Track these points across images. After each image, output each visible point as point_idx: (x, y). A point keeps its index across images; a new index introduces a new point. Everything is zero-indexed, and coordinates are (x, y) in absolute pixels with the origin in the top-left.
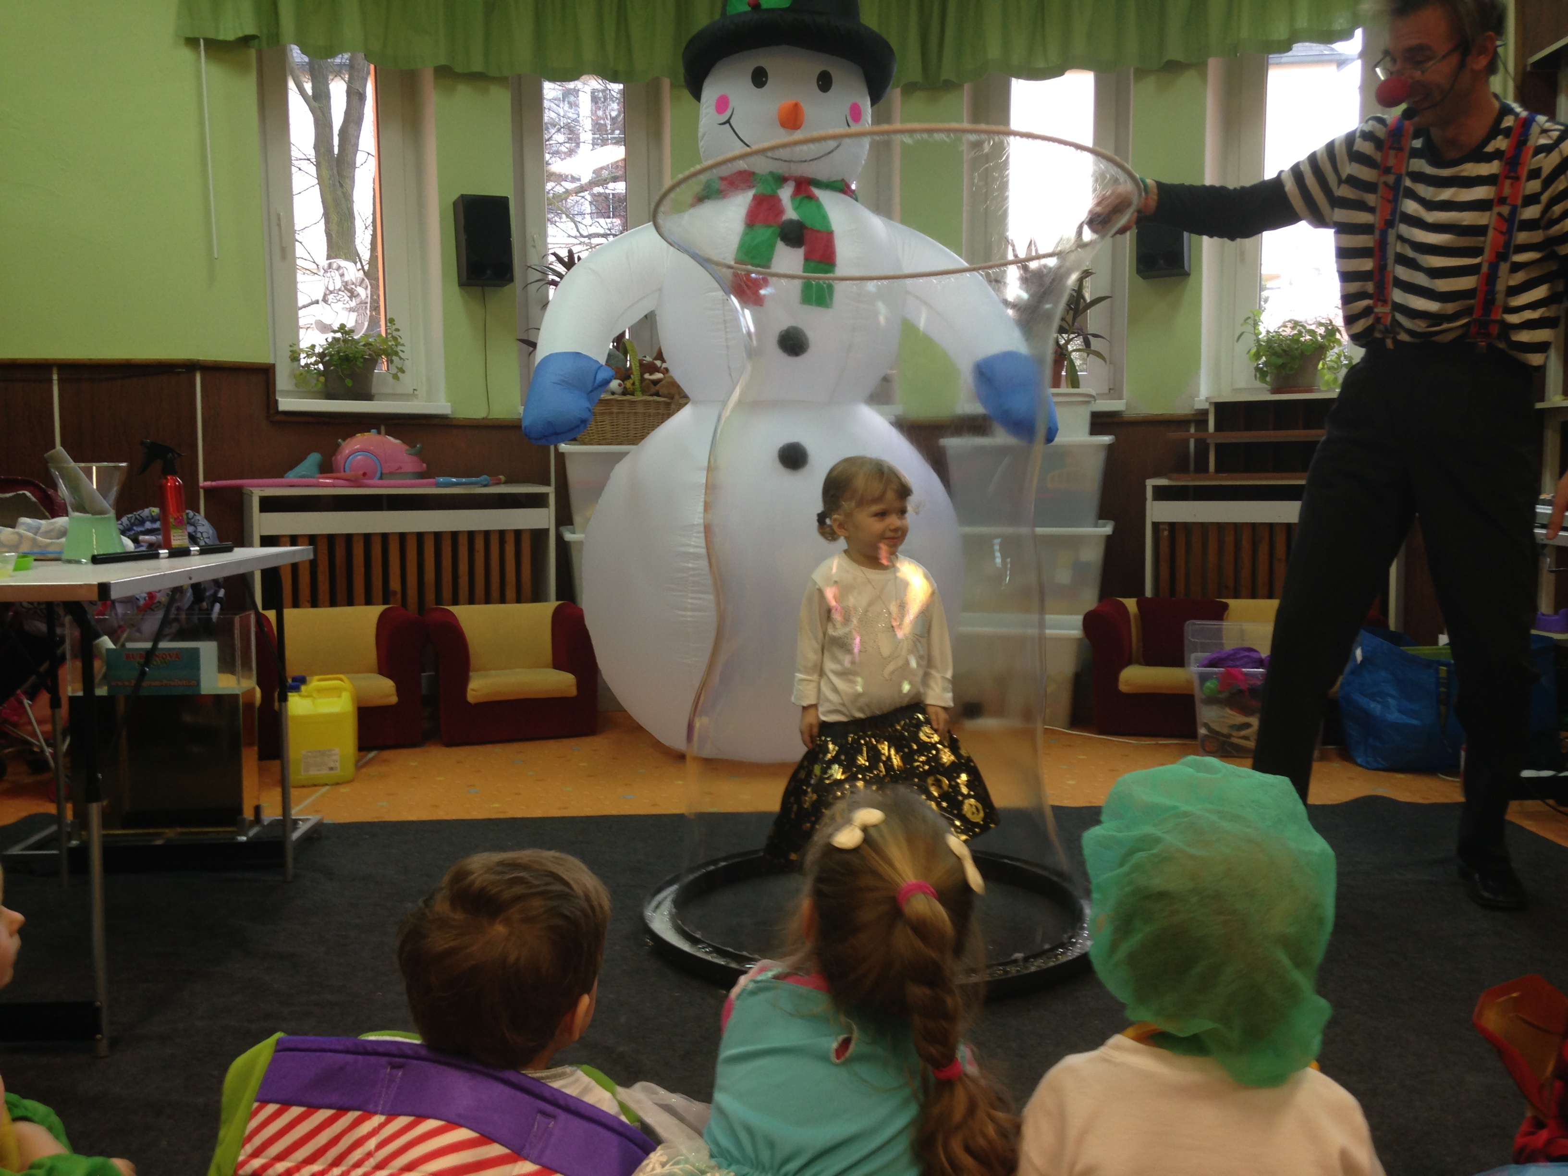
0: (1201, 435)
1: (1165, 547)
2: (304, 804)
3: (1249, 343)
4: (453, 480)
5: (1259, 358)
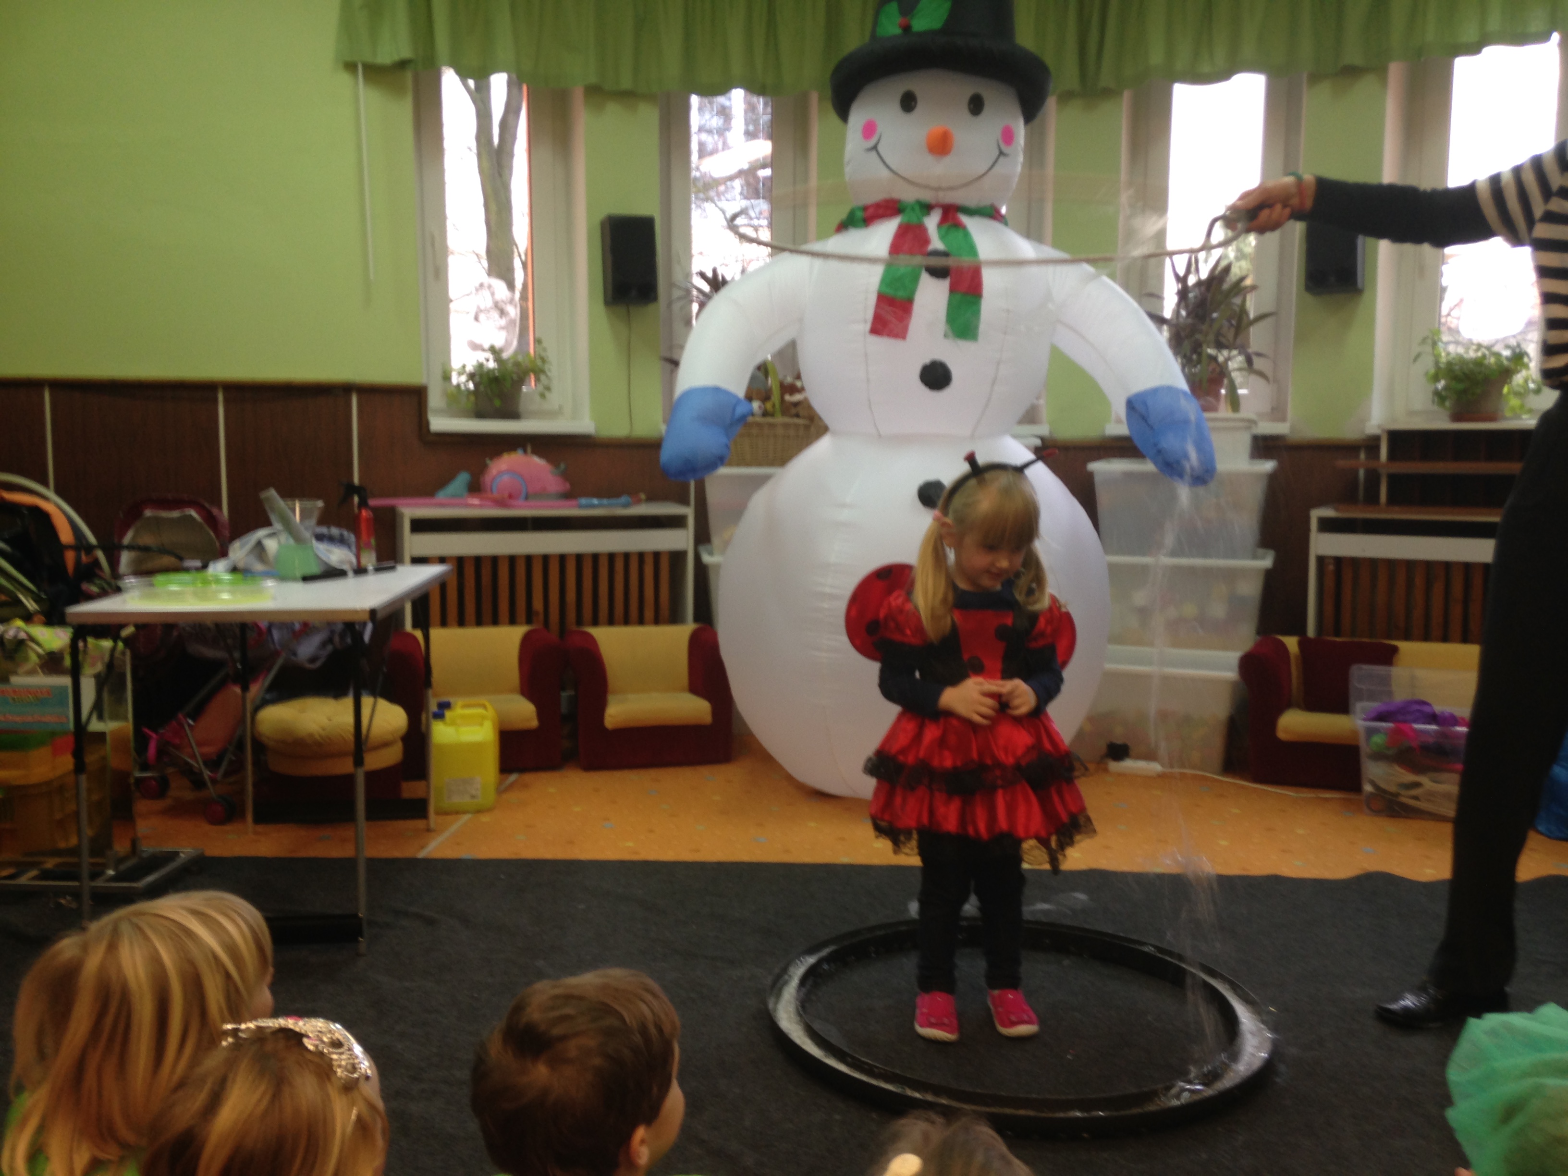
0: (1372, 464)
1: (1330, 583)
2: (446, 834)
3: (1427, 365)
4: (595, 501)
5: (1438, 381)
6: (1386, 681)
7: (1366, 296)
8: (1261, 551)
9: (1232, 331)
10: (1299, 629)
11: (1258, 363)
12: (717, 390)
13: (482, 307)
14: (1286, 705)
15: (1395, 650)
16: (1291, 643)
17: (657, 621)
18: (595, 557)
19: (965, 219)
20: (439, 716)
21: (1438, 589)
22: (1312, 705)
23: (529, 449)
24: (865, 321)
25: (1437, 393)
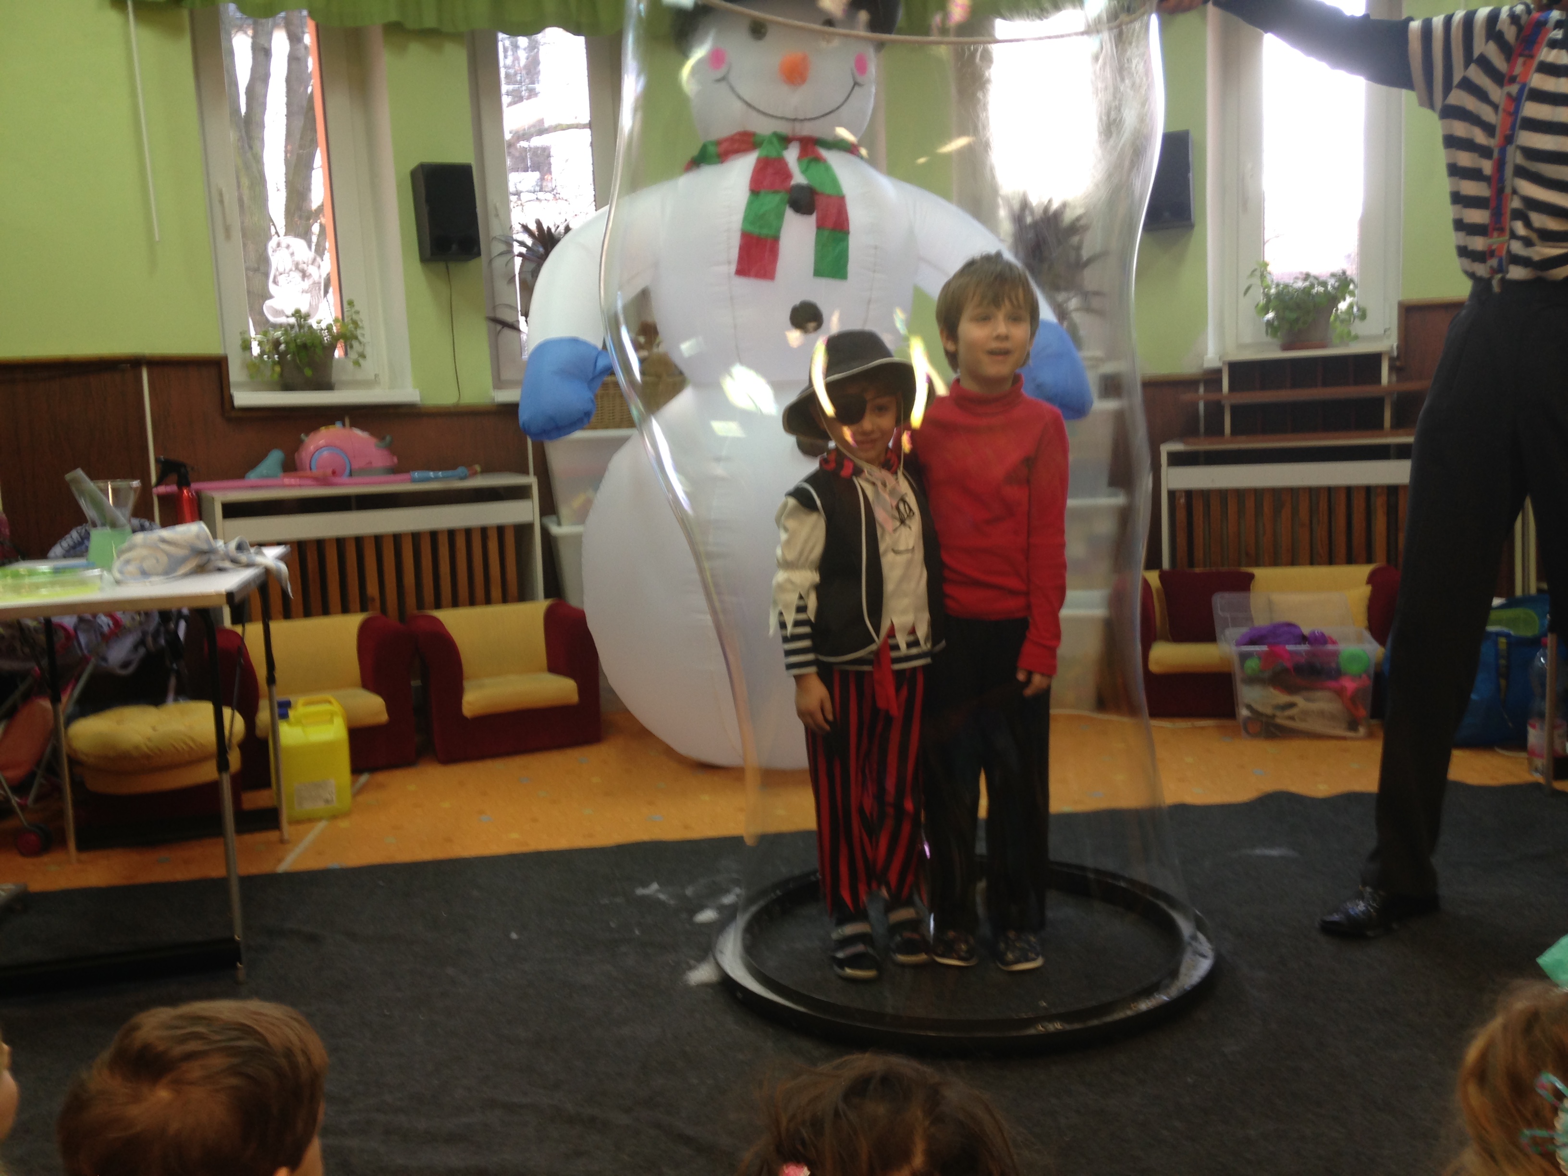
0: (1213, 396)
1: (1181, 515)
2: (304, 845)
3: (1256, 297)
4: (431, 474)
5: (1267, 313)
6: (1246, 607)
7: (1196, 230)
8: (1112, 489)
11: (1096, 302)
12: (575, 341)
13: (281, 269)
14: (1159, 639)
15: (1251, 577)
16: (1152, 577)
17: (505, 600)
18: (434, 535)
20: (281, 717)
21: (1285, 515)
22: (1179, 636)
23: (348, 422)
24: (729, 263)
25: (1269, 323)
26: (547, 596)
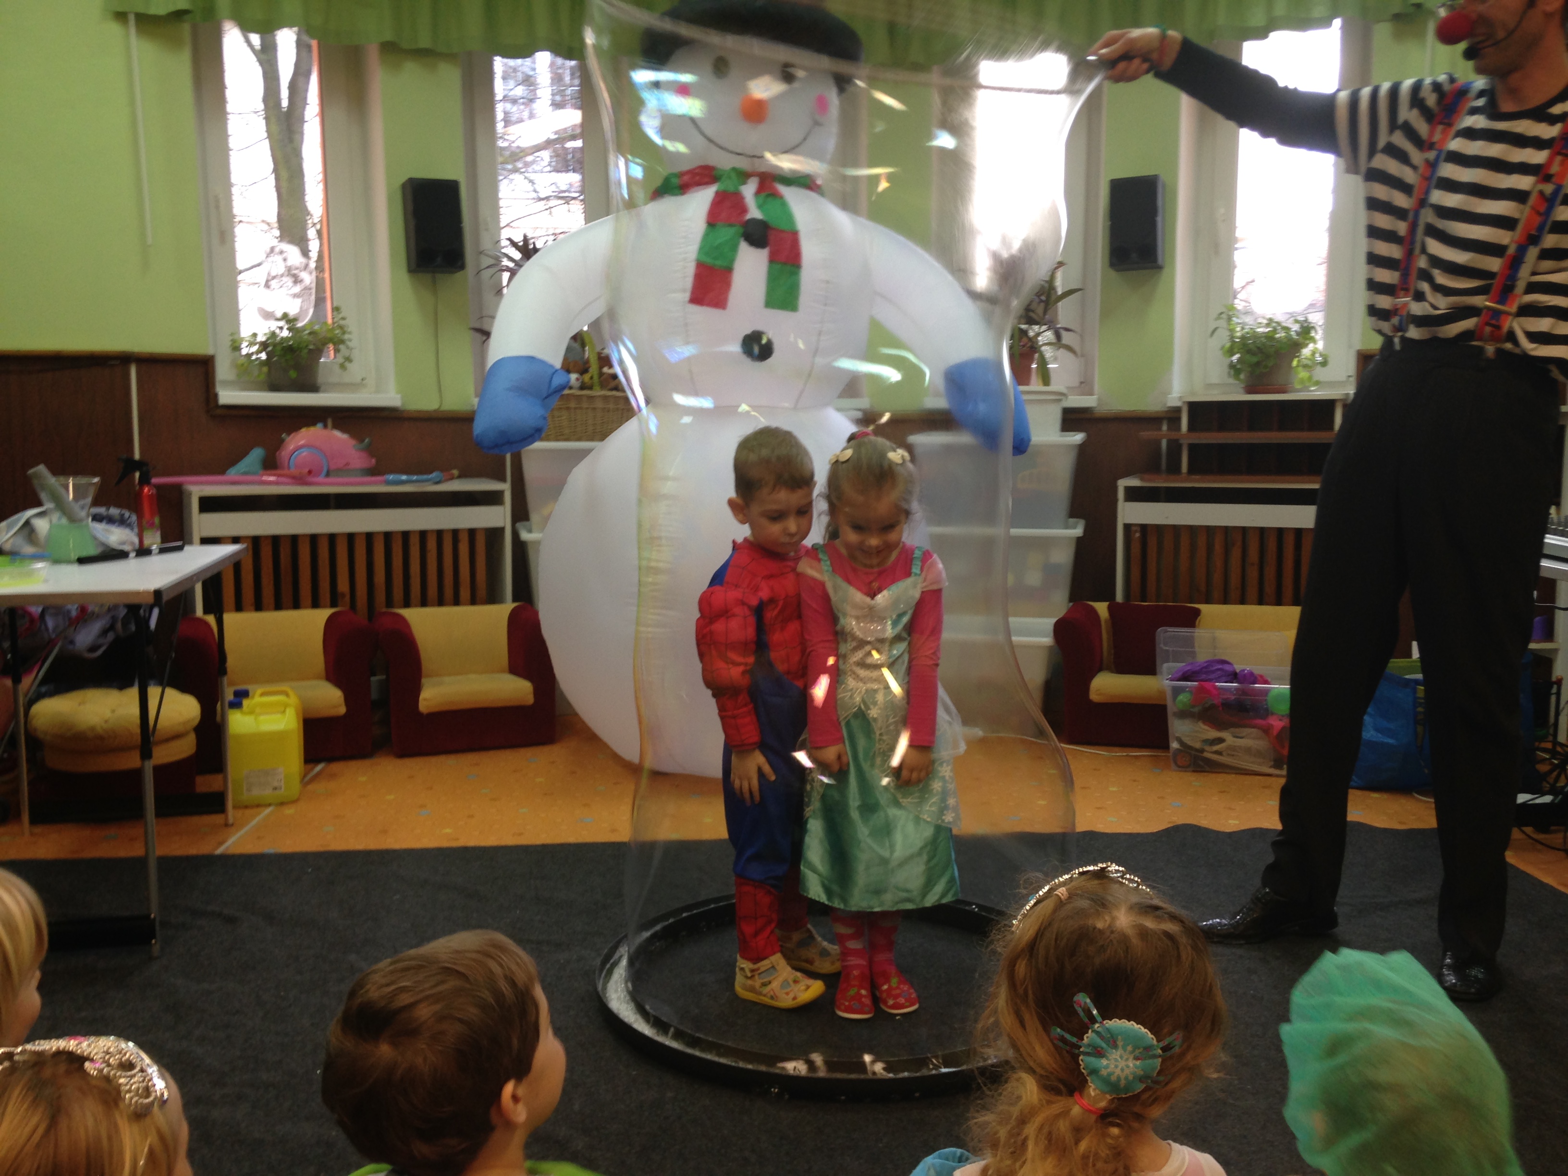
0: (1174, 435)
1: (1136, 549)
2: (247, 828)
3: (1222, 339)
4: (404, 477)
5: (1233, 355)
6: (1189, 642)
7: (1166, 271)
8: (1072, 520)
9: (1042, 305)
10: (1107, 595)
11: (1067, 338)
12: (531, 359)
13: (273, 274)
14: (1100, 669)
15: (1197, 612)
16: (1102, 608)
17: (473, 602)
18: (406, 535)
19: (783, 189)
20: (236, 704)
21: (1236, 554)
22: (1122, 667)
23: (330, 422)
24: (684, 291)
25: (1232, 366)
26: (515, 600)
